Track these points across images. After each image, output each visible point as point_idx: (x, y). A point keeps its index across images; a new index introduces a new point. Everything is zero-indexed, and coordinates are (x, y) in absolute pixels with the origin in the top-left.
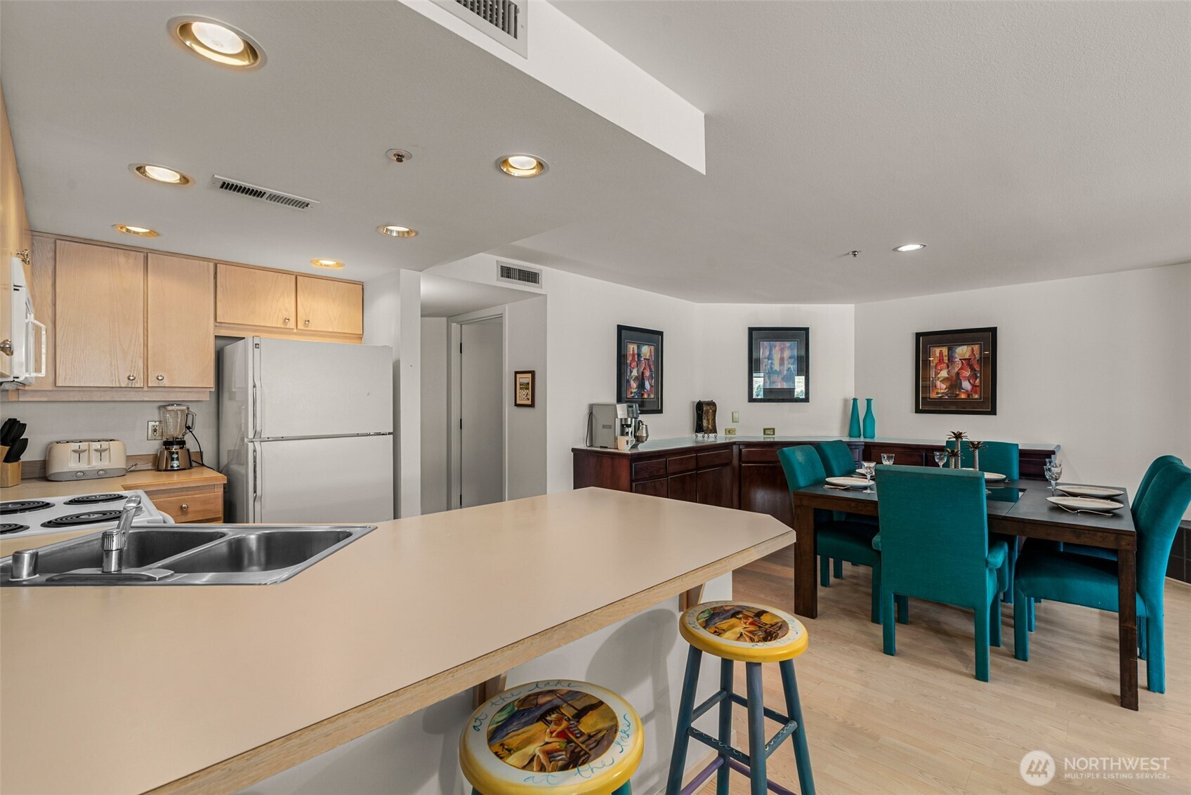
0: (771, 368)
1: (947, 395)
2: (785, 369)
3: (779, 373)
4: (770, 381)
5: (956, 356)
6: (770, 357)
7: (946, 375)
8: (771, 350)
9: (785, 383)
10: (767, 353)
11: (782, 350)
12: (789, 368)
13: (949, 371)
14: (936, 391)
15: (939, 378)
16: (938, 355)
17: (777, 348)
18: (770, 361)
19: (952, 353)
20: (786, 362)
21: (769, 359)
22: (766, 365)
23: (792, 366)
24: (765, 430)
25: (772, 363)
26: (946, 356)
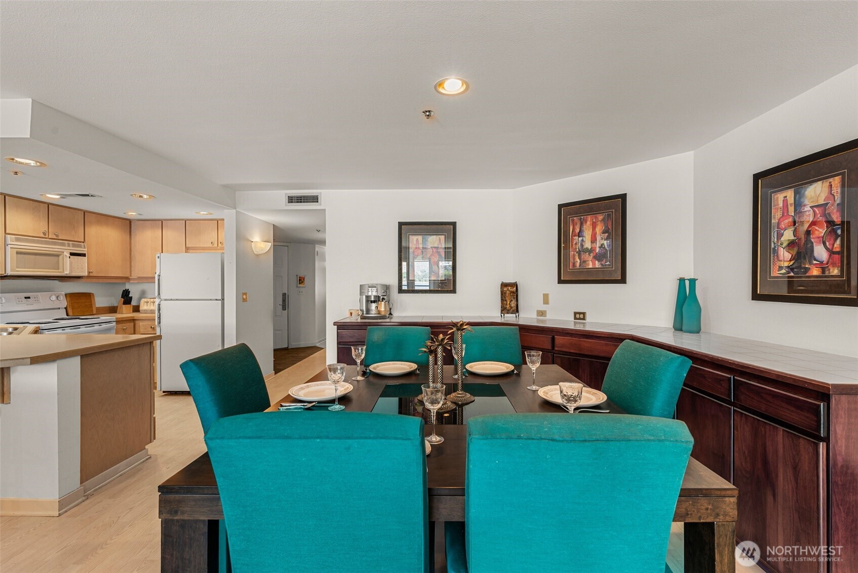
0: (582, 245)
1: (792, 270)
2: (598, 246)
3: (590, 251)
4: (580, 260)
5: (806, 202)
6: (580, 234)
7: (792, 238)
8: (581, 225)
9: (597, 262)
10: (577, 230)
11: (594, 226)
12: (602, 245)
13: (795, 230)
14: (778, 264)
15: (782, 244)
16: (781, 205)
17: (588, 223)
18: (580, 239)
19: (800, 198)
20: (598, 238)
21: (579, 237)
22: (576, 244)
23: (605, 242)
24: (575, 313)
25: (582, 240)
26: (791, 204)
